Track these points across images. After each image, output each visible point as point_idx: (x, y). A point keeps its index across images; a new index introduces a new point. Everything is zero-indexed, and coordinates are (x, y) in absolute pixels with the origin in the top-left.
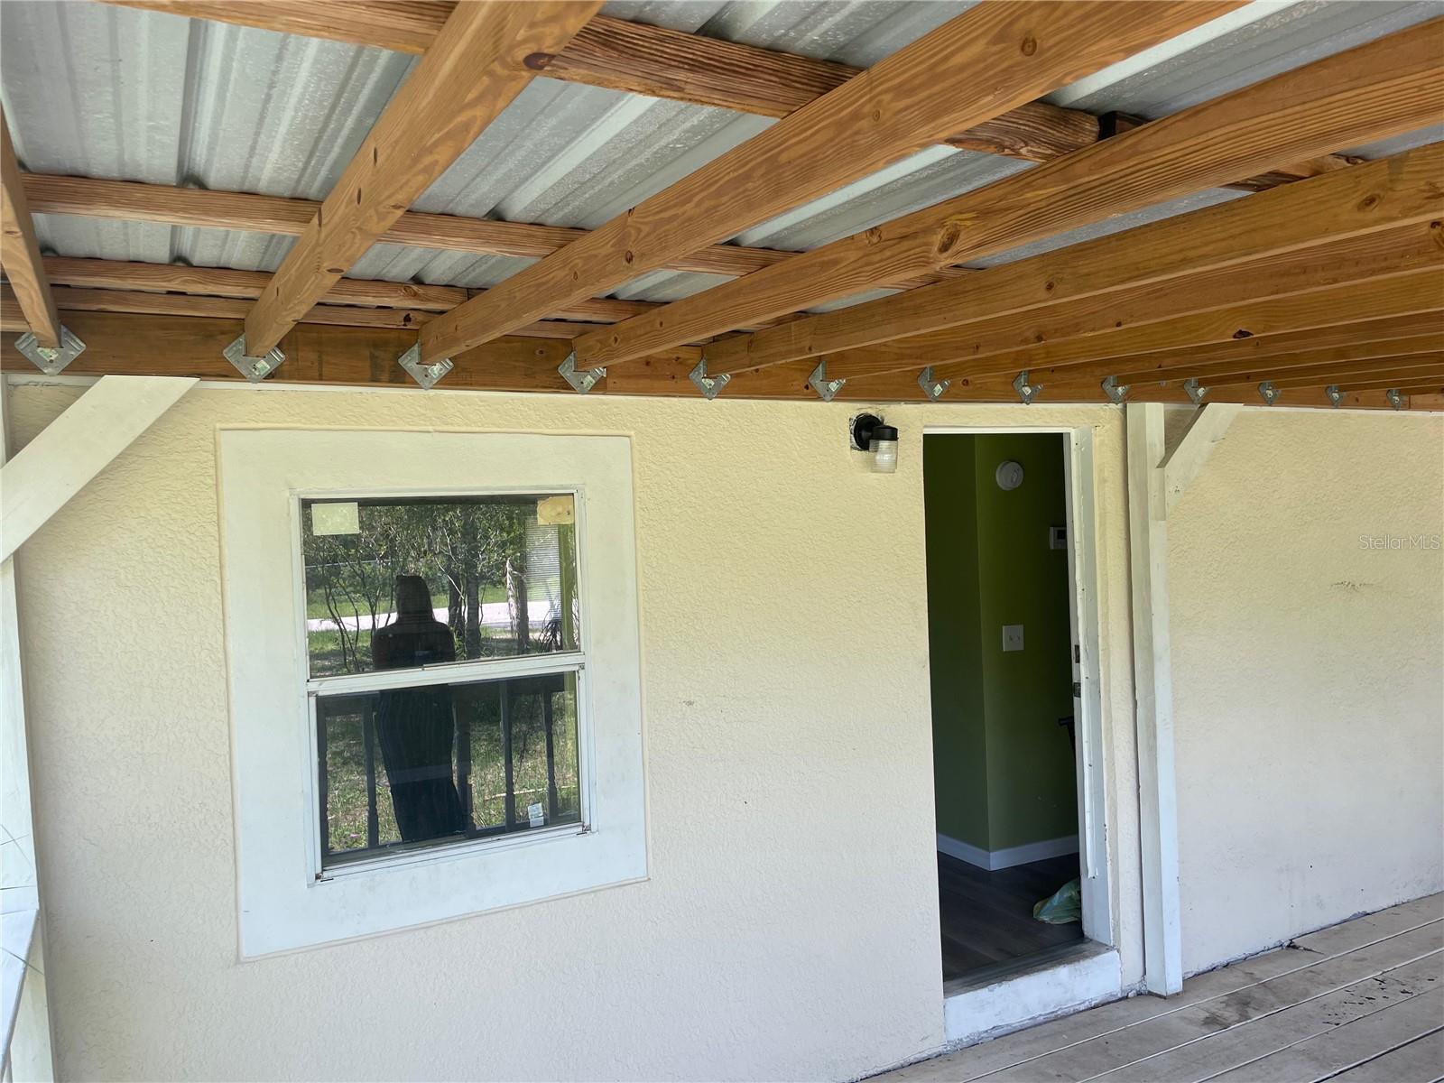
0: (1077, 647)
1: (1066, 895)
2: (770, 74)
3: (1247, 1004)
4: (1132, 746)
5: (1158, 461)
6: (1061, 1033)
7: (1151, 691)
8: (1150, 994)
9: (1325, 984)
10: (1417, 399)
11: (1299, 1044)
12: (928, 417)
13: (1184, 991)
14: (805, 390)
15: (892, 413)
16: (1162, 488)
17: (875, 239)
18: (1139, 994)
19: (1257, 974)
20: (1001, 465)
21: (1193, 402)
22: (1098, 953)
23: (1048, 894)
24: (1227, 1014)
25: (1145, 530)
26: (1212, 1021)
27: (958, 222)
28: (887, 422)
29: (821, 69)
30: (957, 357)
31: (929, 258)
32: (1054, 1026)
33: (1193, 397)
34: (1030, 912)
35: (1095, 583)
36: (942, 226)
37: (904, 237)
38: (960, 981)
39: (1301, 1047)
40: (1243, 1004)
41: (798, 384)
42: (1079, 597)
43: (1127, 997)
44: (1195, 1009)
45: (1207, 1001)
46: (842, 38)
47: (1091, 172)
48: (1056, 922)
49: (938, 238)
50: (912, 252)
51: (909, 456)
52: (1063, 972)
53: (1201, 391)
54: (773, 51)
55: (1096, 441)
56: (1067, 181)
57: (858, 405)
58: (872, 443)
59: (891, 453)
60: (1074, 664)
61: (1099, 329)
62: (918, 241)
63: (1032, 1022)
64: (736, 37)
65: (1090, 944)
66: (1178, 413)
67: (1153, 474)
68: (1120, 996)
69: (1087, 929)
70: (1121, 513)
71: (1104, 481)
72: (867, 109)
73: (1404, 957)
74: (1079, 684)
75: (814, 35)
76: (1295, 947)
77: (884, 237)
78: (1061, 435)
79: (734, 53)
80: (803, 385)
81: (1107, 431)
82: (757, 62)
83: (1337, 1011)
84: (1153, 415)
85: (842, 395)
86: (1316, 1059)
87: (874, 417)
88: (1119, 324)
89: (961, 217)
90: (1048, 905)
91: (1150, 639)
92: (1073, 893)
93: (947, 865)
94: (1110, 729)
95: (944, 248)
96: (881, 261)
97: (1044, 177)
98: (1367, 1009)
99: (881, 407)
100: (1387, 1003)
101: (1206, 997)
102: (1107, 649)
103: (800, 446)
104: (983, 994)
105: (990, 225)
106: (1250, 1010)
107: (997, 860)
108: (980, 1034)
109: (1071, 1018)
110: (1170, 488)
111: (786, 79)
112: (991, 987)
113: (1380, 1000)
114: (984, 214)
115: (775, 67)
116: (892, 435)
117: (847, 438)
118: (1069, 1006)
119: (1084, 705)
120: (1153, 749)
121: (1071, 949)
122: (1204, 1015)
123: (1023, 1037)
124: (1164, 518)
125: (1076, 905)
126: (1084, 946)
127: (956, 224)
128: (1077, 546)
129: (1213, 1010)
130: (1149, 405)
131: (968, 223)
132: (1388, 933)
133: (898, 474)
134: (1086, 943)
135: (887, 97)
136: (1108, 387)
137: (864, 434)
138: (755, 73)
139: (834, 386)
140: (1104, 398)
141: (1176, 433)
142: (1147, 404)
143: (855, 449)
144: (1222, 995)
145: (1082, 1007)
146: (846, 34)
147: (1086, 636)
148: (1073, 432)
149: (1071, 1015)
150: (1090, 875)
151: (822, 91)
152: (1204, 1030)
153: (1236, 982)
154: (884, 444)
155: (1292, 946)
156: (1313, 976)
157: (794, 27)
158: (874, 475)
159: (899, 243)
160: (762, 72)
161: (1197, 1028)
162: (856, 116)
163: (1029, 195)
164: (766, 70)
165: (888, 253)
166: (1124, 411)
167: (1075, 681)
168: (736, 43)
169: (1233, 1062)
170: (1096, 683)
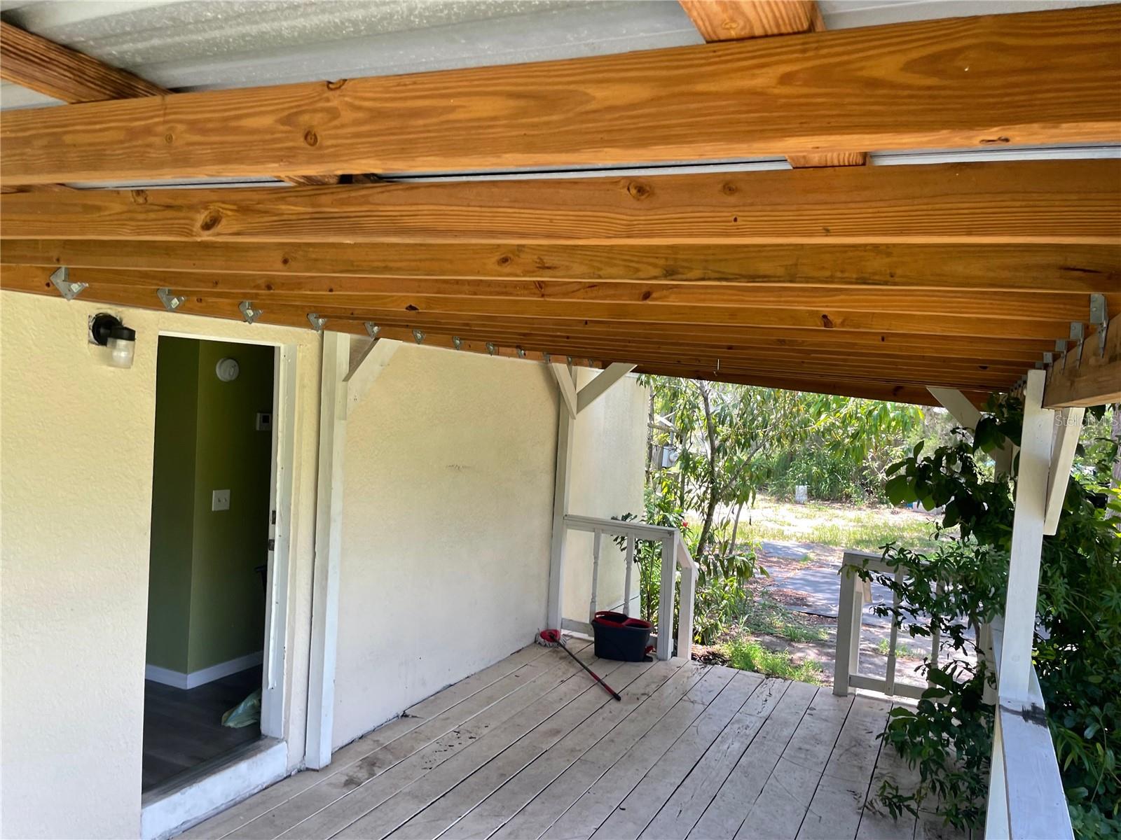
0: (274, 512)
1: (249, 704)
2: (65, 70)
3: (373, 764)
4: (309, 587)
5: (344, 376)
6: (238, 815)
7: (327, 545)
8: (308, 769)
9: (424, 741)
10: (502, 349)
11: (407, 787)
12: (164, 323)
13: (332, 762)
14: (46, 288)
15: (130, 316)
16: (346, 397)
17: (141, 200)
18: (300, 771)
19: (381, 739)
20: (220, 361)
21: (369, 335)
22: (271, 746)
23: (234, 704)
24: (360, 775)
25: (331, 426)
26: (351, 782)
27: (221, 210)
28: (126, 324)
29: (115, 76)
30: (197, 287)
31: (192, 231)
32: (233, 810)
33: (369, 330)
34: (218, 721)
35: (292, 464)
36: (206, 208)
37: (169, 207)
38: (155, 791)
39: (407, 790)
40: (371, 764)
41: (40, 280)
42: (278, 473)
43: (290, 776)
44: (339, 775)
45: (349, 766)
46: (139, 60)
47: (332, 205)
48: (240, 726)
49: (202, 217)
50: (176, 221)
51: (144, 354)
52: (243, 767)
53: (376, 329)
54: (69, 50)
55: (300, 355)
56: (313, 205)
57: (99, 305)
58: (110, 340)
59: (128, 351)
60: (271, 525)
61: (316, 290)
62: (182, 214)
63: (216, 811)
64: (33, 29)
65: (266, 740)
66: (360, 341)
67: (340, 385)
68: (285, 776)
69: (264, 728)
70: (315, 411)
71: (303, 387)
72: (160, 129)
73: (471, 713)
74: (274, 541)
75: (114, 51)
76: (407, 716)
77: (150, 200)
78: (273, 348)
79: (29, 43)
80: (44, 282)
81: (308, 349)
82: (52, 56)
83: (431, 759)
84: (342, 342)
85: (82, 296)
86: (417, 797)
87: (113, 318)
88: (331, 290)
89: (223, 206)
90: (234, 714)
91: (329, 507)
92: (255, 701)
93: (152, 689)
94: (294, 575)
95: (207, 226)
96: (145, 220)
97: (297, 196)
98: (449, 754)
99: (120, 309)
100: (461, 747)
101: (346, 764)
102: (297, 514)
103: (35, 336)
104: (176, 797)
105: (250, 220)
106: (375, 768)
107: (193, 680)
108: (171, 830)
109: (247, 801)
110: (351, 397)
111: (80, 77)
112: (184, 790)
113: (457, 745)
114: (244, 210)
115: (71, 64)
116: (130, 335)
117: (86, 333)
118: (245, 792)
119: (275, 558)
120: (324, 589)
121: (250, 747)
122: (344, 778)
123: (207, 825)
124: (345, 419)
125: (257, 711)
126: (261, 742)
127: (219, 211)
128: (280, 435)
129: (351, 774)
130: (340, 334)
131: (230, 213)
132: (463, 697)
133: (133, 369)
134: (262, 740)
135: (181, 127)
136: (312, 318)
137: (102, 331)
138: (49, 65)
139: (76, 287)
140: (309, 325)
141: (357, 357)
142: (339, 334)
143: (93, 343)
144: (357, 761)
145: (256, 791)
146: (143, 58)
147: (282, 504)
148: (282, 347)
149: (247, 798)
150: (270, 687)
151: (114, 95)
152: (345, 790)
153: (366, 749)
154: (122, 343)
155: (405, 715)
156: (417, 735)
157: (95, 39)
158: (112, 369)
159: (164, 210)
160: (57, 66)
161: (339, 790)
162: (148, 131)
163: (283, 207)
164: (61, 66)
165: (152, 215)
166: (322, 336)
167: (270, 538)
168: (32, 34)
169: (363, 811)
170: (286, 541)
